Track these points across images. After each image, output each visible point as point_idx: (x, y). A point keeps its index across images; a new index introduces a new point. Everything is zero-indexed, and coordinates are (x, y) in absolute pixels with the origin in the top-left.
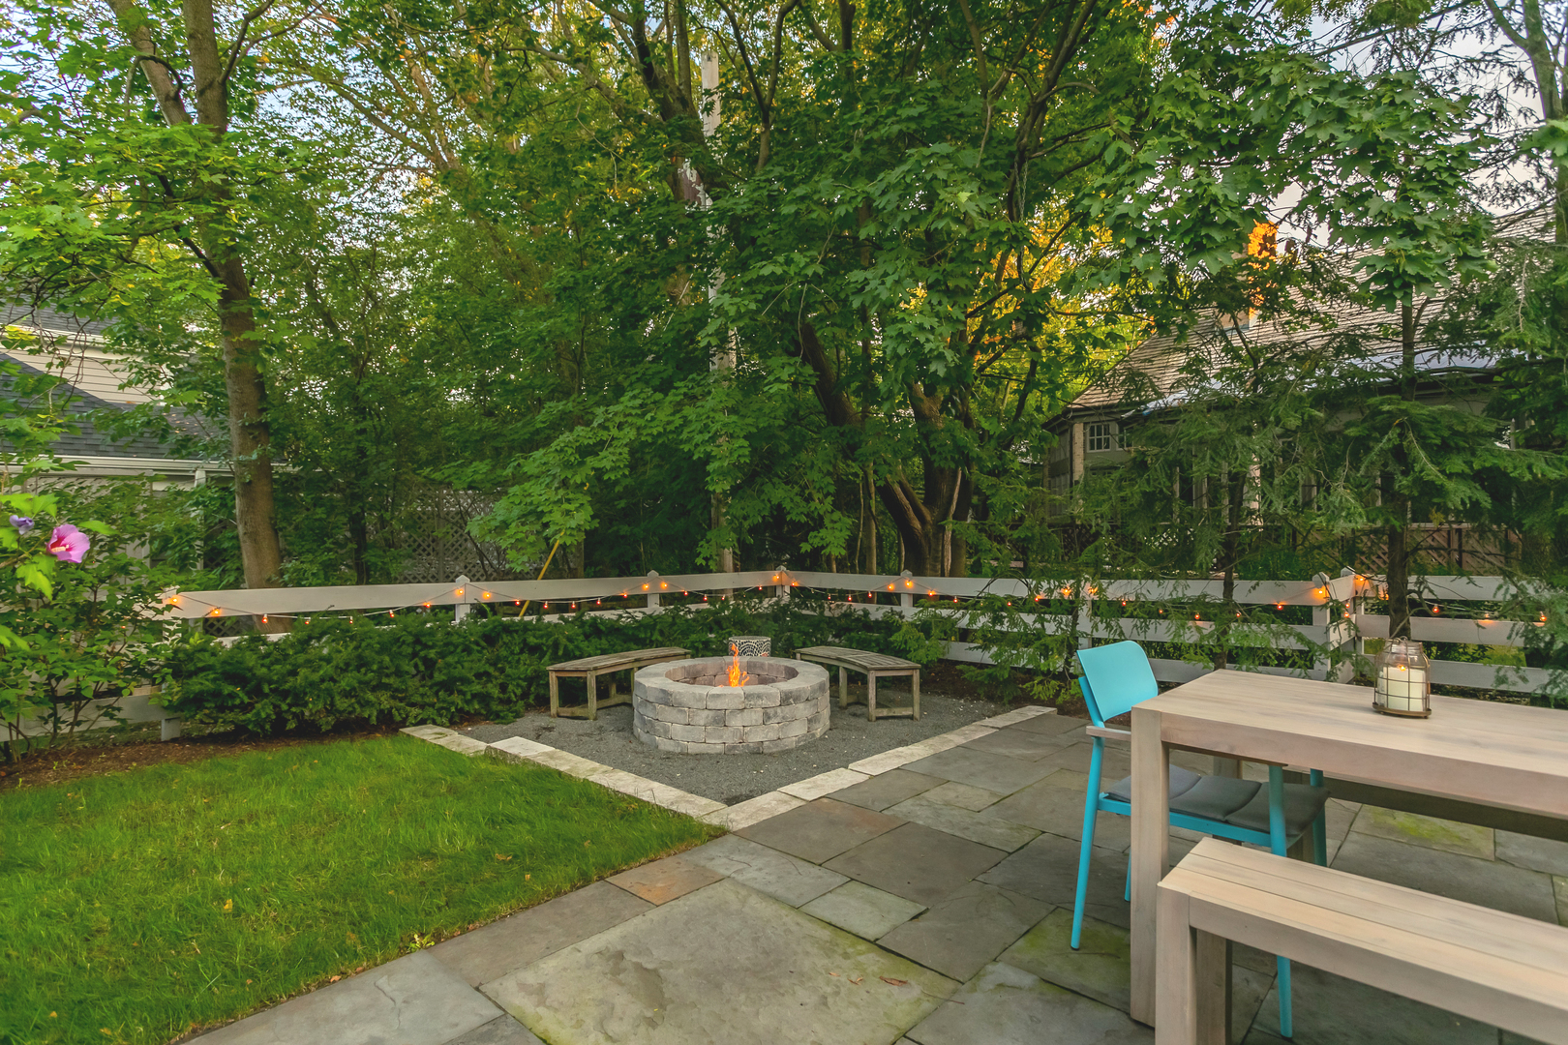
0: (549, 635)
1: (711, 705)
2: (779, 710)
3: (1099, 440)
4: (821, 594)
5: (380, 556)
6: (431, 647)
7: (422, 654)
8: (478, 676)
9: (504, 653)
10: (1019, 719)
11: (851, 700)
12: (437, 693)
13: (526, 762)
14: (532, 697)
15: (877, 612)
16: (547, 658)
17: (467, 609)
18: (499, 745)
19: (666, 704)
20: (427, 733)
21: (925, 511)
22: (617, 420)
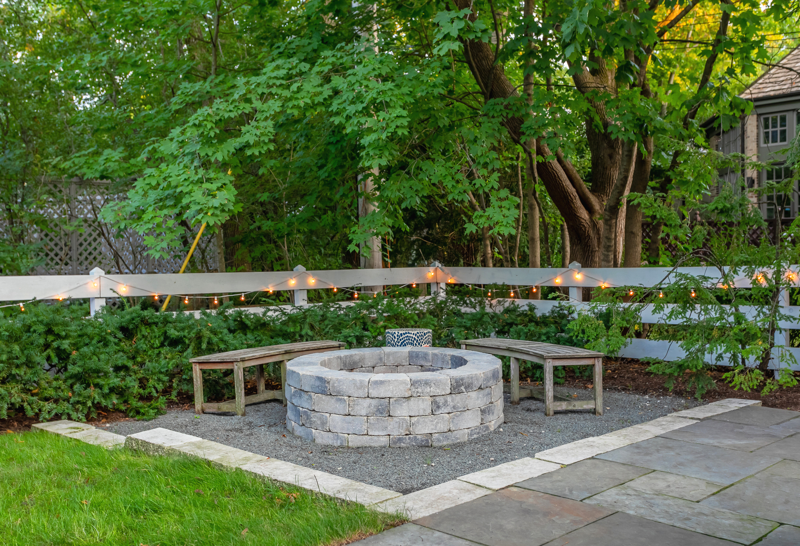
0: (190, 328)
1: (374, 393)
2: (449, 398)
3: (774, 133)
4: (479, 291)
5: (9, 251)
6: (66, 337)
7: (55, 344)
8: (117, 369)
9: (143, 345)
10: (720, 411)
11: (524, 394)
12: (71, 386)
13: (171, 452)
14: (174, 393)
15: (544, 308)
16: (190, 350)
17: (103, 302)
18: (142, 436)
19: (324, 393)
20: (62, 428)
21: (593, 199)
22: (260, 91)
